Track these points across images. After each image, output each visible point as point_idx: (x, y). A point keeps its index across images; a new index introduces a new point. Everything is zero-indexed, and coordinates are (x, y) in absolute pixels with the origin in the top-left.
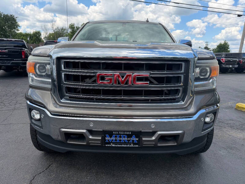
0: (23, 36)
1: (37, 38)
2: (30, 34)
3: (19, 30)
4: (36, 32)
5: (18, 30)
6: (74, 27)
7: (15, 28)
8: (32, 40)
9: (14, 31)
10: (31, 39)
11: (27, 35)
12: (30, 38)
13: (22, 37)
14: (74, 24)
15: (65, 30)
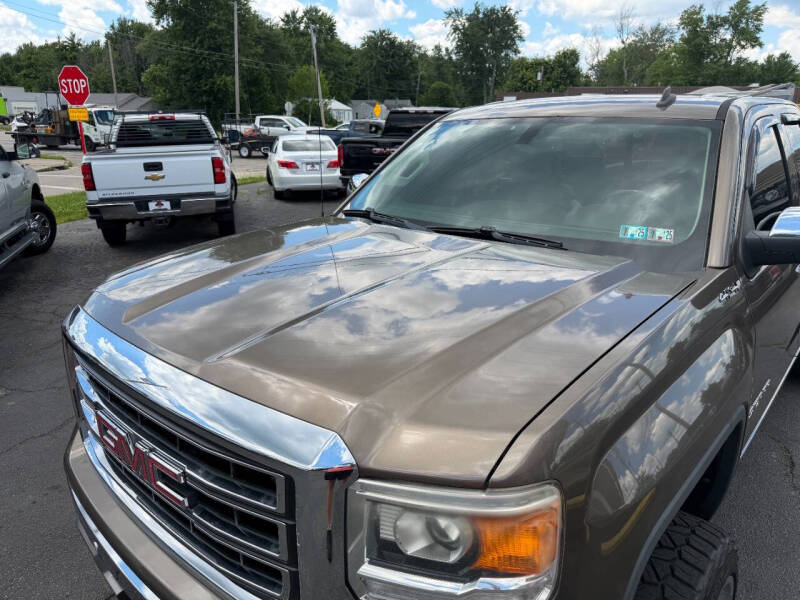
0: (527, 69)
1: (565, 71)
2: (546, 63)
3: (519, 52)
4: (564, 53)
5: (516, 51)
6: (701, 20)
7: (508, 47)
8: (548, 79)
9: (507, 55)
10: (547, 76)
11: (538, 64)
12: (545, 73)
13: (521, 73)
14: (701, 7)
15: (664, 32)
